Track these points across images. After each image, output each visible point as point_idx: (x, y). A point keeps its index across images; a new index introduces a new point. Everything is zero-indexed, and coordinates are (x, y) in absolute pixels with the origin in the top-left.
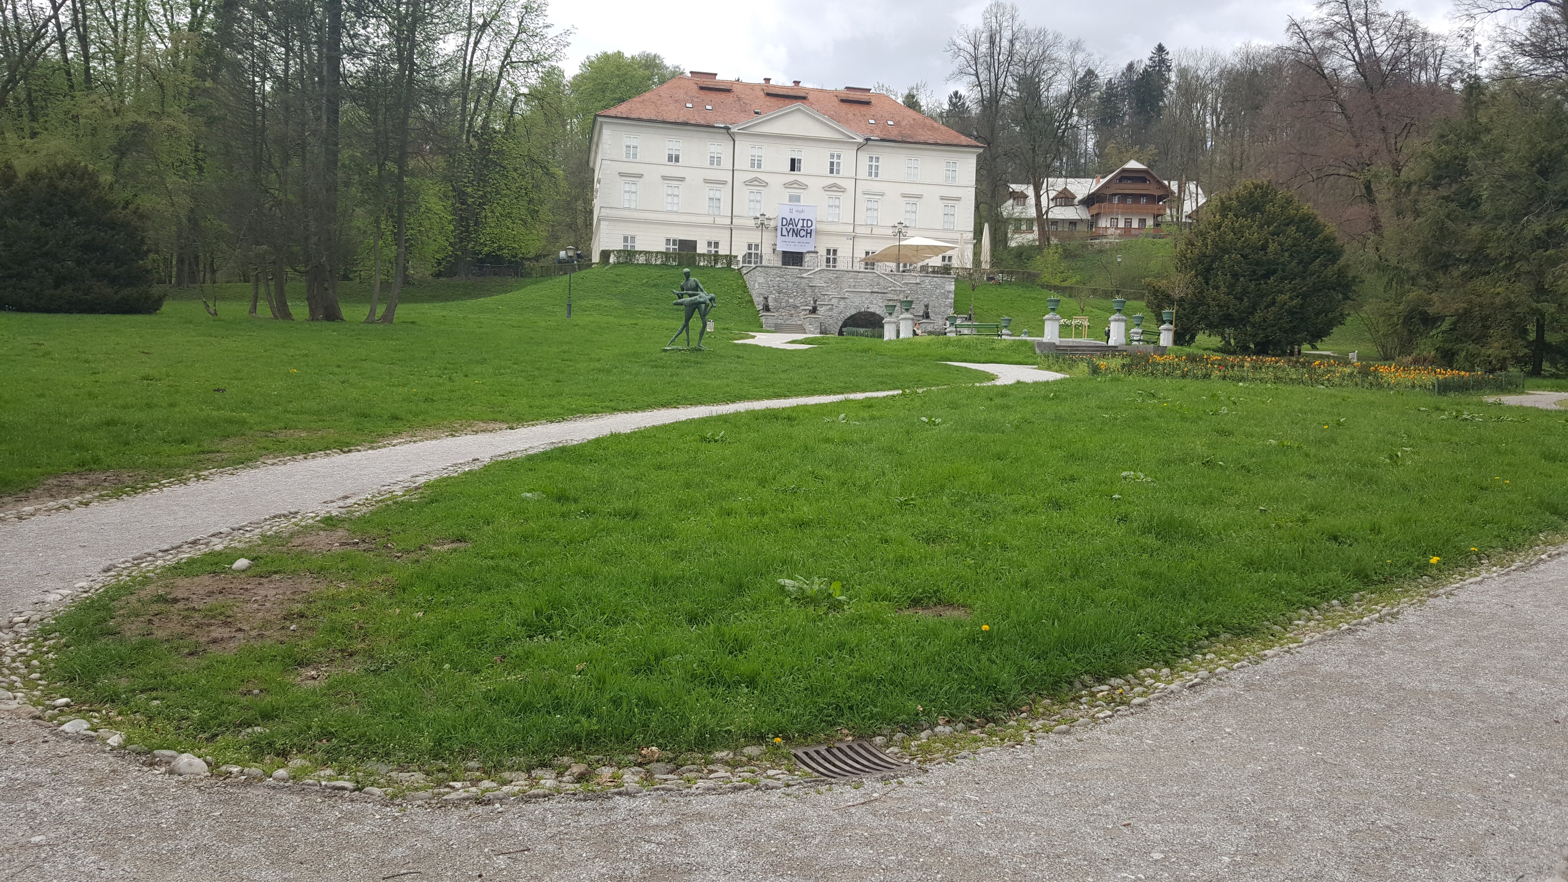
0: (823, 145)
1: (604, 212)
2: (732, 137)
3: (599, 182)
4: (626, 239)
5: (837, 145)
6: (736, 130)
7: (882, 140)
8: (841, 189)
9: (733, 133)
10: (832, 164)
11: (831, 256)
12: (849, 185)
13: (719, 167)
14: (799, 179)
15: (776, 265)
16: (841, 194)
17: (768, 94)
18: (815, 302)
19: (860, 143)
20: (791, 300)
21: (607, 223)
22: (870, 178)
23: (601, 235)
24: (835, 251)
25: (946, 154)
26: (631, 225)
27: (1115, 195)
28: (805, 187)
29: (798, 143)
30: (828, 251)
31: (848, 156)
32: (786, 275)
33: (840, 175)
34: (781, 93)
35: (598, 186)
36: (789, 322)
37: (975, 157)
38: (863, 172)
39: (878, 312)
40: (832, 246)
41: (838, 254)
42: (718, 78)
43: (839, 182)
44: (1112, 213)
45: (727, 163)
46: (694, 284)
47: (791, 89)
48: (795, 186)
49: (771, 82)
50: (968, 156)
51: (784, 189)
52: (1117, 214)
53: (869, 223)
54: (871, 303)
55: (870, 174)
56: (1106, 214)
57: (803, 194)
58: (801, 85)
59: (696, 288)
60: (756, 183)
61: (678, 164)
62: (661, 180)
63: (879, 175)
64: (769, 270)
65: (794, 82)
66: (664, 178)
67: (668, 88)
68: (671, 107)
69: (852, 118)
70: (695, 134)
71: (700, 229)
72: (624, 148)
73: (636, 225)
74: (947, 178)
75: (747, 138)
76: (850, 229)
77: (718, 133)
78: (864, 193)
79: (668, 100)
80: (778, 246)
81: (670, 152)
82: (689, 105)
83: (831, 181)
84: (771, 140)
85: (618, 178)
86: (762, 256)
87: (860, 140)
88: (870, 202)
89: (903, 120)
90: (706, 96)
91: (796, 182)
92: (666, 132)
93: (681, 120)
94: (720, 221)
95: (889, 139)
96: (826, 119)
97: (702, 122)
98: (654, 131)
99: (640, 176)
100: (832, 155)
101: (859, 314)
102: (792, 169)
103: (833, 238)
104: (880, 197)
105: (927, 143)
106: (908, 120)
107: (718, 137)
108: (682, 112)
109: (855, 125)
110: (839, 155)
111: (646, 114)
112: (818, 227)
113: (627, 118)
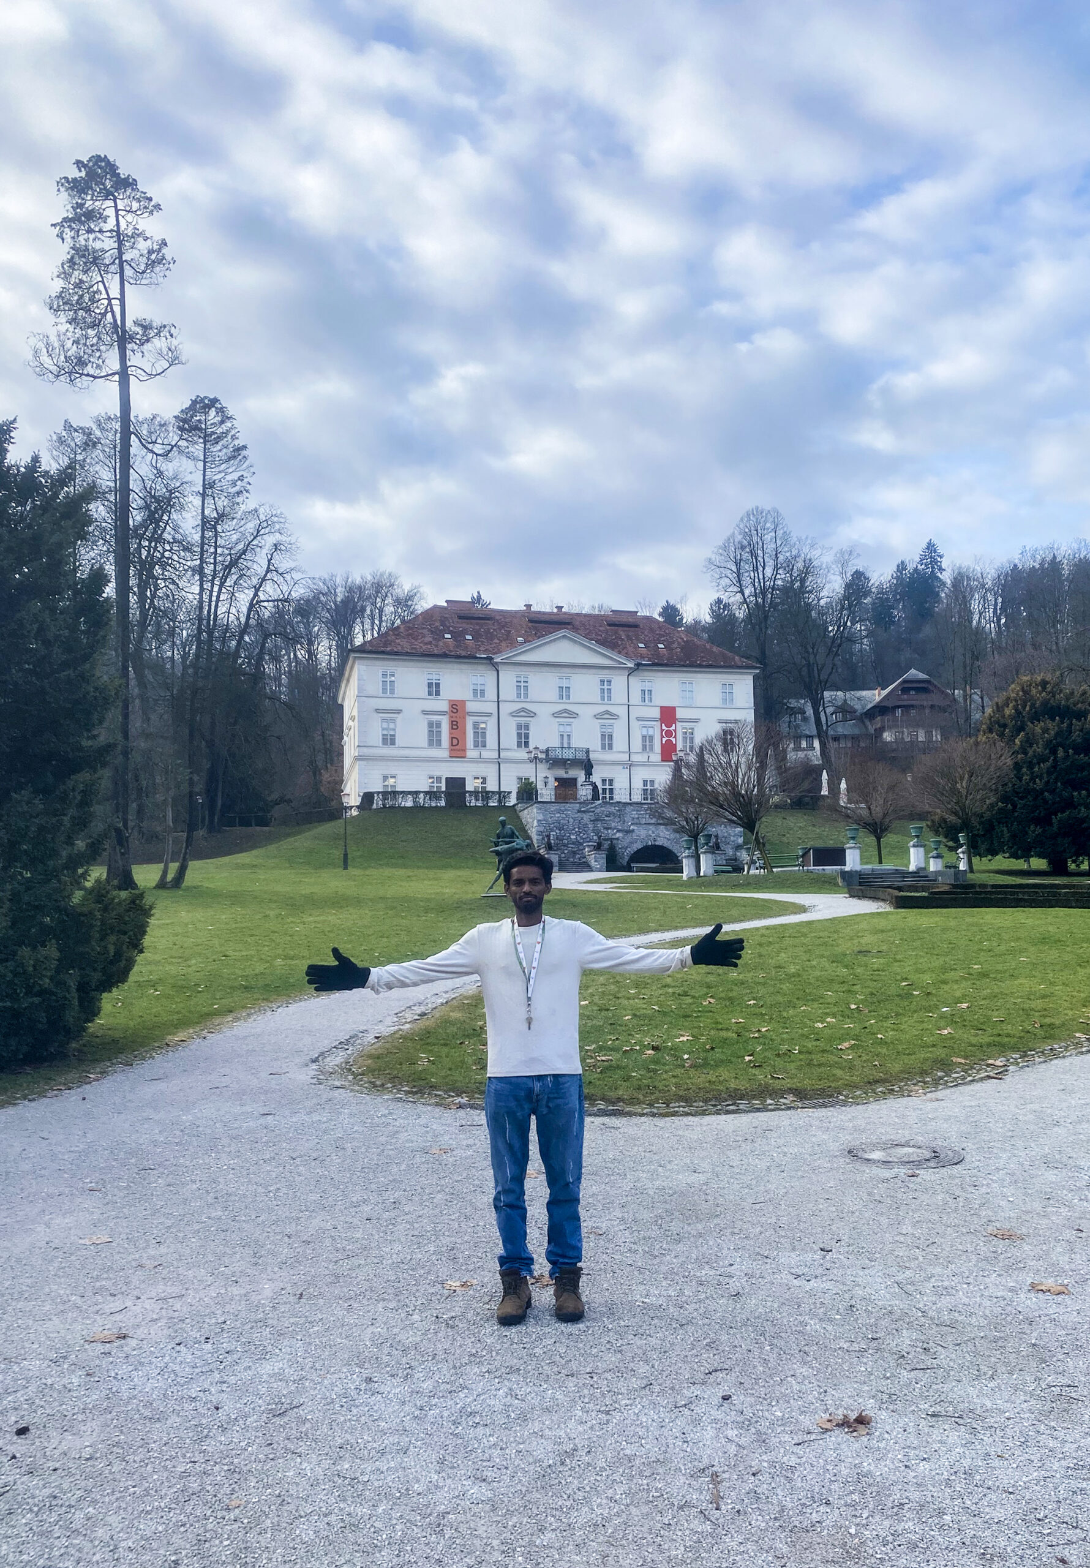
0: (592, 671)
1: (361, 752)
2: (495, 667)
3: (353, 719)
4: (385, 778)
5: (607, 671)
6: (498, 660)
7: (654, 664)
8: (615, 717)
9: (497, 663)
10: (603, 690)
11: (608, 787)
12: (621, 711)
13: (483, 699)
14: (569, 707)
15: (552, 800)
16: (613, 721)
17: (531, 621)
18: (599, 837)
19: (630, 668)
20: (573, 837)
21: (364, 763)
22: (643, 704)
23: (353, 775)
24: (611, 782)
25: (720, 675)
26: (389, 763)
27: (899, 707)
28: (574, 715)
29: (566, 670)
30: (604, 781)
31: (619, 681)
32: (565, 809)
33: (612, 702)
34: (543, 619)
35: (351, 723)
36: (572, 860)
37: (751, 678)
38: (636, 698)
39: (666, 845)
40: (608, 775)
41: (615, 784)
43: (613, 709)
44: (896, 726)
45: (491, 694)
46: (509, 832)
47: (554, 614)
48: (565, 715)
49: (533, 608)
50: (745, 677)
51: (553, 718)
52: (902, 727)
53: (645, 750)
54: (659, 835)
55: (644, 700)
56: (890, 728)
57: (574, 723)
58: (564, 610)
59: (512, 835)
60: (522, 714)
61: (439, 697)
62: (422, 715)
63: (653, 700)
64: (546, 806)
65: (557, 607)
66: (425, 713)
67: (424, 618)
68: (428, 639)
69: (620, 643)
70: (456, 666)
71: (466, 765)
72: (381, 683)
73: (396, 763)
74: (724, 700)
75: (511, 668)
76: (626, 757)
77: (482, 664)
78: (638, 719)
79: (425, 631)
80: (550, 779)
81: (430, 685)
82: (448, 636)
83: (602, 709)
84: (537, 669)
85: (376, 715)
86: (537, 791)
87: (631, 665)
88: (645, 729)
89: (673, 642)
90: (465, 626)
91: (565, 711)
92: (425, 664)
93: (441, 652)
94: (486, 754)
95: (661, 662)
96: (593, 645)
97: (463, 653)
98: (411, 664)
99: (399, 712)
100: (602, 682)
101: (646, 848)
102: (561, 697)
103: (607, 767)
104: (655, 723)
105: (700, 666)
106: (679, 643)
107: (481, 667)
108: (441, 643)
109: (625, 651)
110: (609, 682)
111: (402, 647)
112: (592, 756)
113: (383, 653)
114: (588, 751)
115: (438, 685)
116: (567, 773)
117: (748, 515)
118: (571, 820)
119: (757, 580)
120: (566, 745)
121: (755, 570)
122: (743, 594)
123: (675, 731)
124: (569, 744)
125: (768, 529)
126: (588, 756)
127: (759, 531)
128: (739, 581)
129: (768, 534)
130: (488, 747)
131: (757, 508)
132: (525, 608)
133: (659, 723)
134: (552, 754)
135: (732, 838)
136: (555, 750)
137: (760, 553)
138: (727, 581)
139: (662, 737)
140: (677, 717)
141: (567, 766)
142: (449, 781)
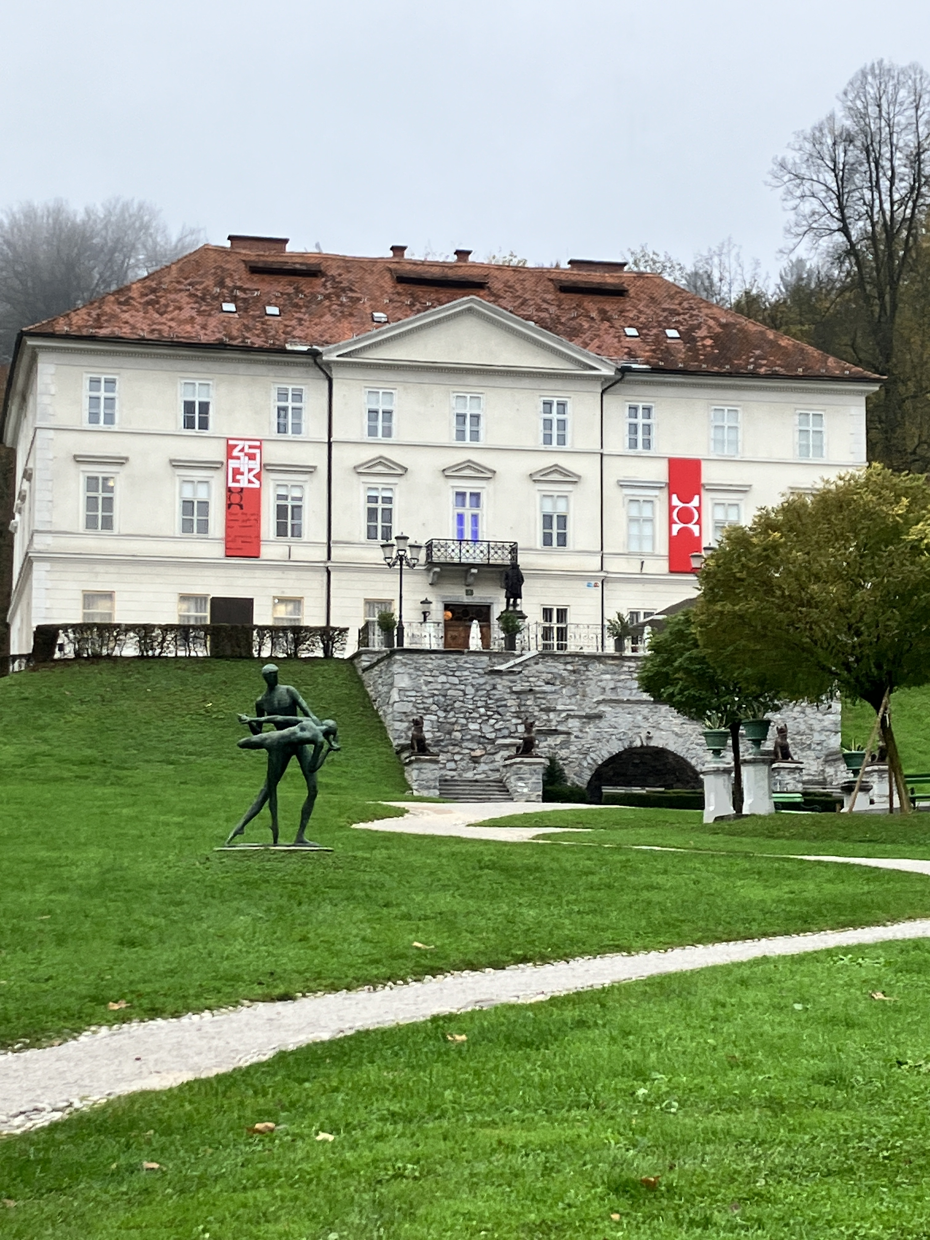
0: (526, 383)
1: (41, 543)
2: (326, 372)
3: (28, 476)
4: (89, 598)
5: (558, 384)
6: (333, 357)
7: (656, 370)
8: (572, 478)
9: (328, 364)
10: (548, 423)
11: (555, 624)
12: (587, 467)
13: (298, 437)
14: (476, 457)
15: (434, 647)
16: (569, 487)
17: (402, 280)
18: (529, 727)
19: (606, 378)
20: (472, 726)
21: (47, 566)
22: (632, 452)
23: (34, 593)
24: (562, 614)
25: (795, 397)
26: (100, 568)
29: (472, 380)
30: (547, 613)
31: (582, 405)
32: (460, 668)
33: (567, 447)
34: (428, 276)
35: (26, 485)
36: (469, 775)
37: (861, 401)
38: (618, 440)
39: (671, 748)
40: (555, 602)
41: (571, 618)
42: (289, 248)
43: (565, 462)
45: (315, 428)
46: (287, 699)
47: (451, 266)
48: (467, 472)
49: (407, 255)
50: (849, 399)
51: (442, 479)
53: (634, 548)
54: (657, 727)
55: (633, 444)
57: (486, 489)
58: (471, 258)
59: (293, 707)
61: (206, 432)
62: (170, 469)
63: (653, 444)
64: (421, 659)
65: (457, 253)
66: (176, 464)
67: (181, 270)
68: (187, 313)
69: (586, 325)
70: (242, 368)
71: (258, 573)
72: (86, 402)
73: (112, 569)
74: (804, 449)
75: (358, 374)
76: (594, 563)
77: (296, 364)
78: (622, 485)
79: (183, 298)
80: (433, 606)
81: (189, 406)
82: (229, 307)
83: (548, 461)
84: (410, 377)
85: (72, 468)
86: (401, 629)
87: (607, 371)
88: (635, 506)
89: (699, 327)
90: (265, 287)
91: (469, 465)
92: (180, 364)
93: (212, 339)
94: (301, 553)
95: (670, 367)
96: (531, 329)
97: (258, 342)
98: (149, 362)
99: (121, 461)
100: (548, 405)
101: (630, 752)
102: (461, 435)
103: (555, 584)
104: (656, 492)
105: (754, 375)
106: (710, 327)
107: (295, 372)
108: (213, 322)
109: (596, 342)
110: (562, 405)
111: (133, 327)
112: (523, 560)
113: (92, 338)
114: (514, 550)
115: (204, 407)
116: (469, 593)
117: (864, 75)
118: (470, 690)
119: (876, 209)
120: (468, 536)
121: (875, 186)
122: (848, 235)
123: (699, 509)
124: (475, 533)
125: (901, 104)
126: (514, 559)
127: (885, 106)
128: (841, 208)
129: (900, 113)
130: (305, 538)
131: (881, 62)
132: (391, 254)
133: (664, 494)
134: (438, 556)
135: (817, 737)
136: (446, 547)
137: (886, 150)
138: (815, 204)
139: (671, 522)
140: (704, 480)
141: (471, 580)
142: (218, 604)
